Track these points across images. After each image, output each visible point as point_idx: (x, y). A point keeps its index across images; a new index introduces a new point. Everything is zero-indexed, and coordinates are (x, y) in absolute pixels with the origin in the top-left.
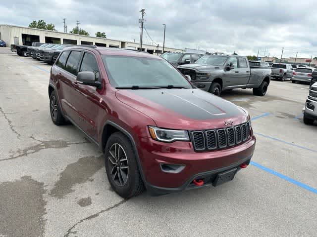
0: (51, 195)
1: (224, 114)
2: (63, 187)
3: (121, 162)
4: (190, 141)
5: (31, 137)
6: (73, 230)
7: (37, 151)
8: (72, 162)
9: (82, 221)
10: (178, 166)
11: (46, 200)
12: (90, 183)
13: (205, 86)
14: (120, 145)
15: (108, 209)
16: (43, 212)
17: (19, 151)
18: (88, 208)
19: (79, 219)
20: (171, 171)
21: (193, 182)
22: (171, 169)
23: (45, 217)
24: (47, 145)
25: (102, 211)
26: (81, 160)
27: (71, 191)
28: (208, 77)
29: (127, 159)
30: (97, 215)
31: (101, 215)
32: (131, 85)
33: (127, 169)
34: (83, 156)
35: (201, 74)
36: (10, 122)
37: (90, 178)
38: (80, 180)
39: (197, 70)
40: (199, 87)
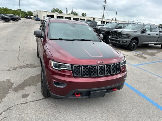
0: (13, 90)
4: (72, 71)
5: (23, 62)
6: (10, 109)
7: (21, 68)
8: (33, 76)
9: (17, 105)
10: (63, 84)
11: (9, 92)
12: (34, 87)
13: (126, 42)
16: (4, 97)
17: (13, 68)
18: (25, 99)
19: (17, 103)
20: (59, 86)
21: (74, 94)
23: (3, 100)
24: (28, 66)
25: (30, 102)
26: (37, 75)
27: (23, 89)
28: (129, 37)
31: (28, 103)
32: (58, 38)
35: (125, 35)
36: (19, 54)
37: (36, 84)
38: (30, 85)
39: (123, 32)
40: (123, 42)
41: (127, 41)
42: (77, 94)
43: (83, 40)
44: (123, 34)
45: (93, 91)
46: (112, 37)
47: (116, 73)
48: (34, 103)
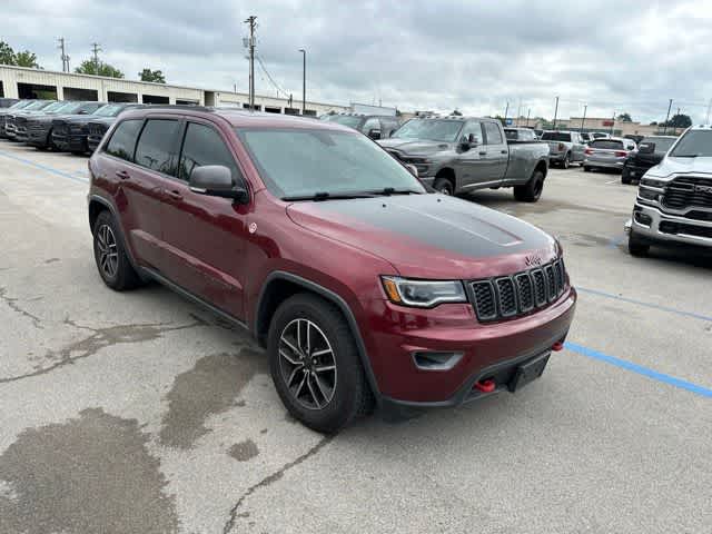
0: (162, 443)
1: (518, 242)
2: (184, 423)
3: (316, 358)
5: (66, 322)
6: (240, 511)
7: (92, 351)
8: (183, 371)
9: (252, 490)
10: (448, 355)
11: (156, 455)
12: (238, 409)
14: (309, 322)
15: (299, 461)
16: (160, 481)
17: (50, 355)
18: (255, 462)
19: (243, 486)
21: (475, 386)
22: (433, 362)
23: (168, 490)
25: (288, 466)
26: (201, 364)
27: (206, 431)
28: (427, 167)
29: (330, 350)
30: (279, 475)
31: (288, 474)
32: (312, 192)
33: (332, 371)
34: (202, 355)
35: (412, 161)
37: (238, 400)
38: (216, 407)
39: (403, 152)
48: (307, 465)
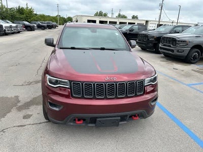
0: (17, 108)
4: (70, 89)
6: (4, 131)
7: (36, 83)
9: (14, 127)
18: (25, 120)
19: (15, 125)
21: (75, 120)
25: (30, 124)
27: (28, 109)
28: (187, 44)
30: (24, 126)
31: (27, 126)
35: (181, 41)
39: (178, 38)
40: (178, 51)
41: (184, 51)
42: (79, 120)
43: (103, 49)
44: (179, 41)
45: (101, 117)
46: (164, 45)
47: (136, 94)
48: (34, 126)
